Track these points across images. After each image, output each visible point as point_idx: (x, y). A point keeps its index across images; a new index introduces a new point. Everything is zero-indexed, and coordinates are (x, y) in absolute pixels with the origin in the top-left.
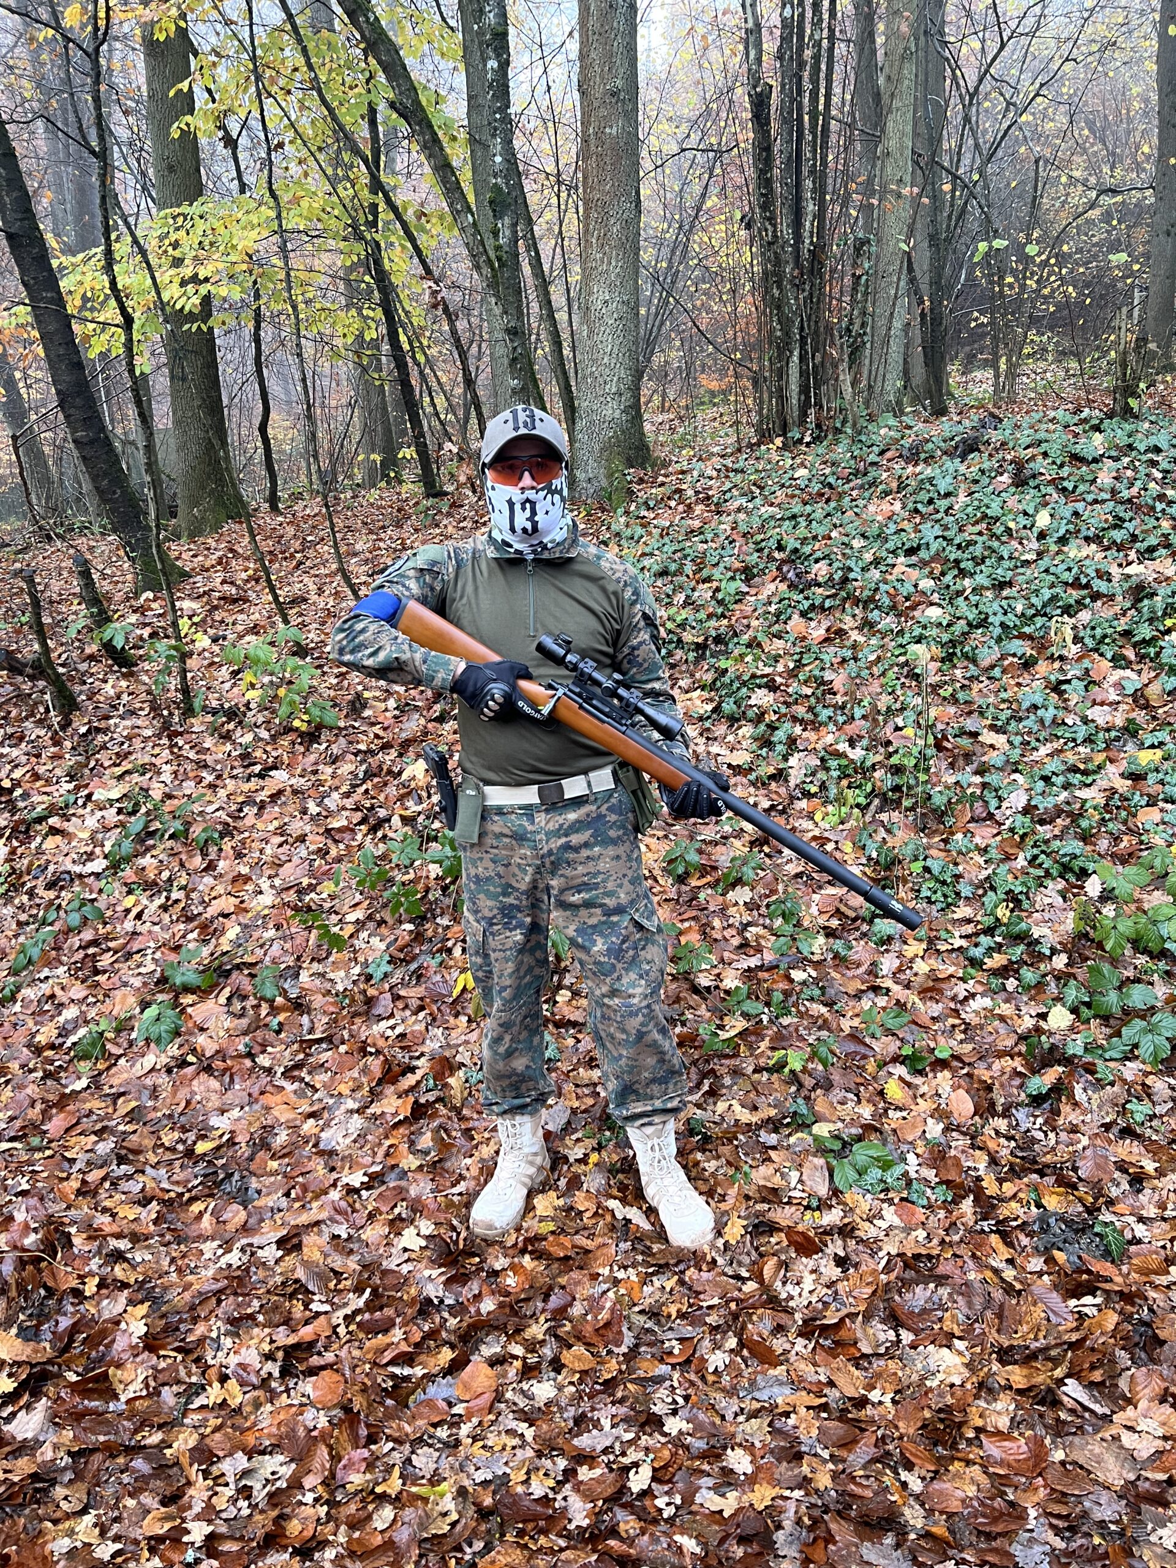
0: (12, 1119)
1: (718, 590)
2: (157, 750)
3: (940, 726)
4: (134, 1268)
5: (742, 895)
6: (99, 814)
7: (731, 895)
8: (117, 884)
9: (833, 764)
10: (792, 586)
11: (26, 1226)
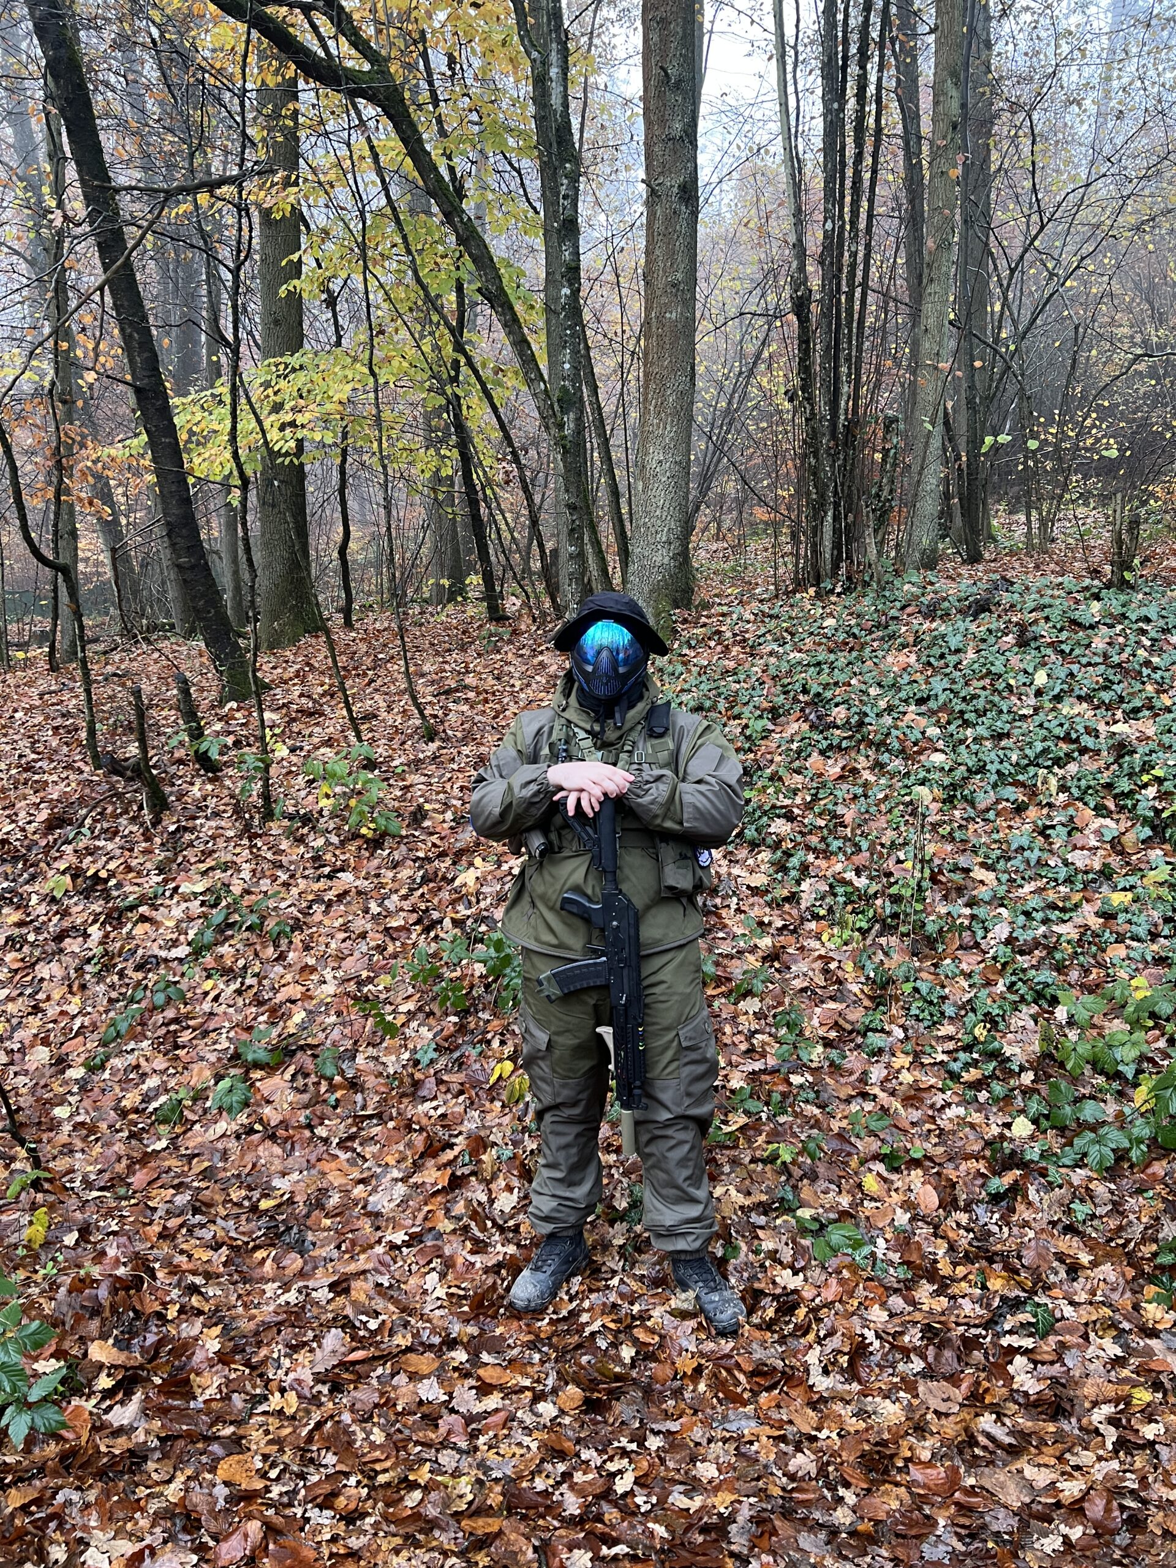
0: (101, 1172)
1: (746, 726)
2: (238, 850)
3: (937, 861)
4: (207, 1300)
5: (751, 1005)
6: (184, 905)
7: (742, 1005)
8: (197, 969)
9: (840, 890)
10: (813, 727)
11: (117, 1260)
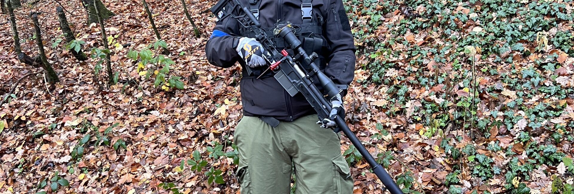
1: (369, 19)
2: (96, 101)
3: (482, 87)
6: (67, 133)
8: (75, 168)
9: (428, 106)
10: (406, 17)
